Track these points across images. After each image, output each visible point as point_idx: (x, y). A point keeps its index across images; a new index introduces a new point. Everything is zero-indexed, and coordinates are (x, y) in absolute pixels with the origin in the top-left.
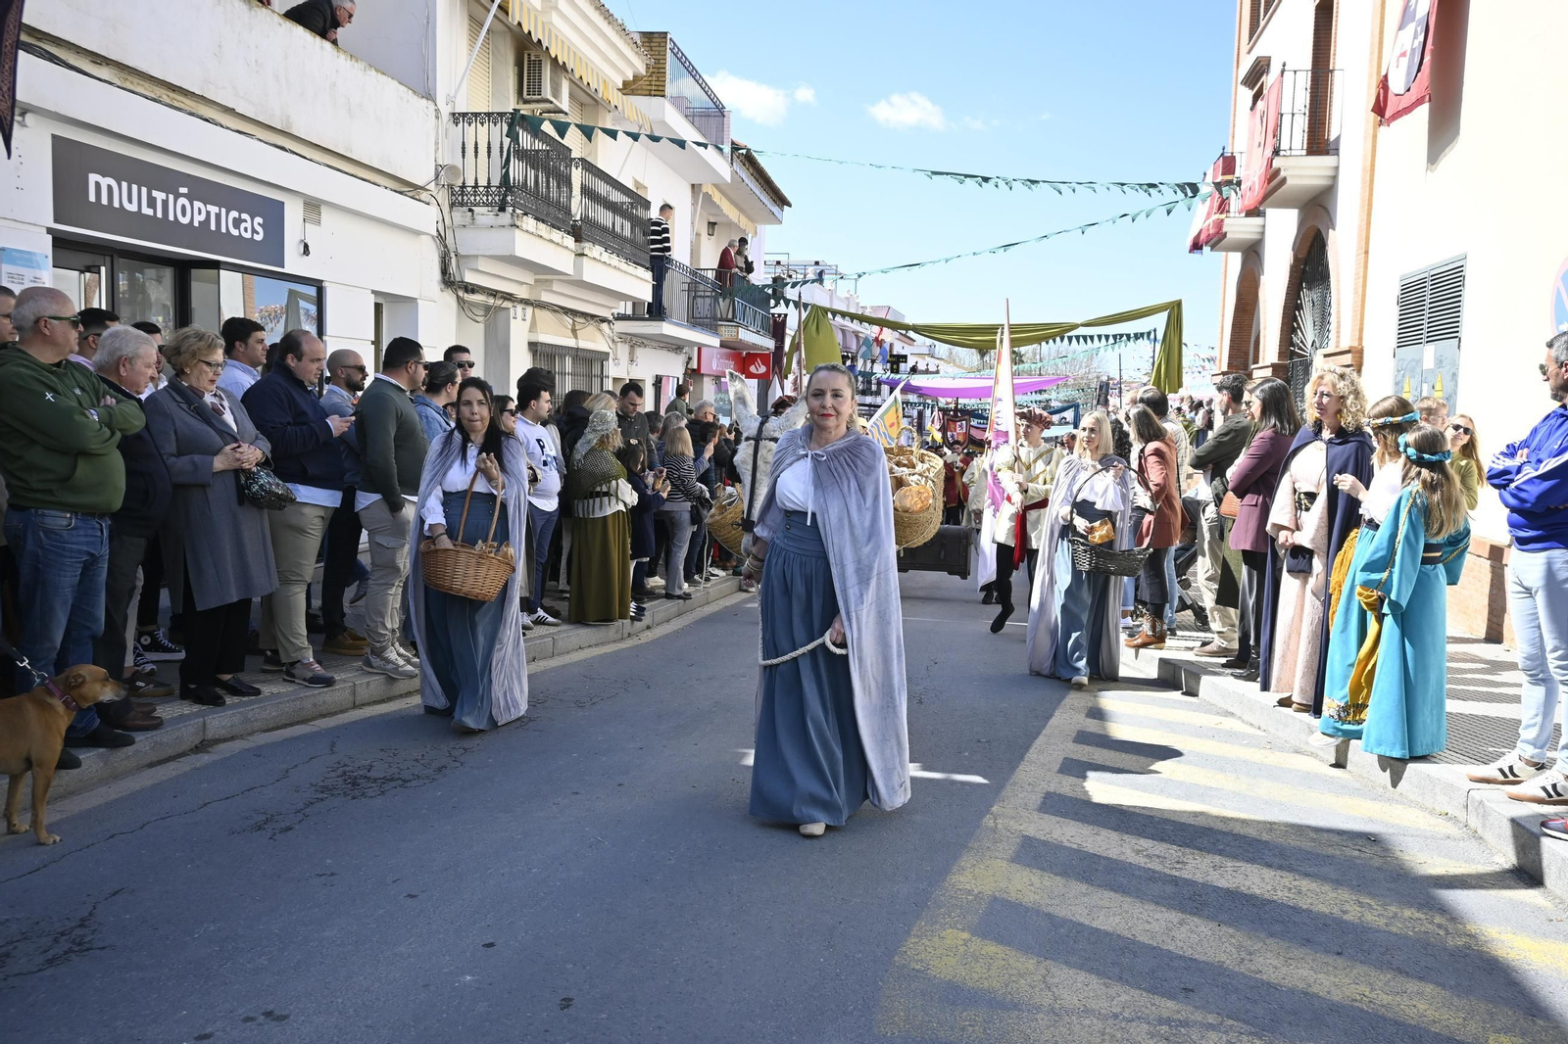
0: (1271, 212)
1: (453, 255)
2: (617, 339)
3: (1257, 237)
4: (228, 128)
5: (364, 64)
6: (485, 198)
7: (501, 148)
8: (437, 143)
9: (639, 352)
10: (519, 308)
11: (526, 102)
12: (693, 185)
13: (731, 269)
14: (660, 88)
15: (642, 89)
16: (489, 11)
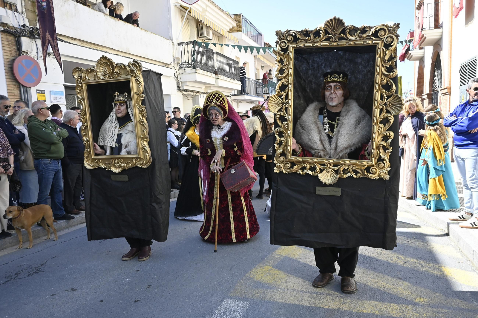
0: (426, 47)
1: (180, 82)
2: (233, 101)
3: (422, 55)
4: (111, 53)
5: (150, 32)
6: (188, 66)
7: (191, 51)
8: (173, 52)
9: (240, 104)
10: (202, 95)
11: (200, 38)
12: (254, 56)
13: (267, 79)
14: (240, 30)
15: (235, 31)
16: (186, 13)
